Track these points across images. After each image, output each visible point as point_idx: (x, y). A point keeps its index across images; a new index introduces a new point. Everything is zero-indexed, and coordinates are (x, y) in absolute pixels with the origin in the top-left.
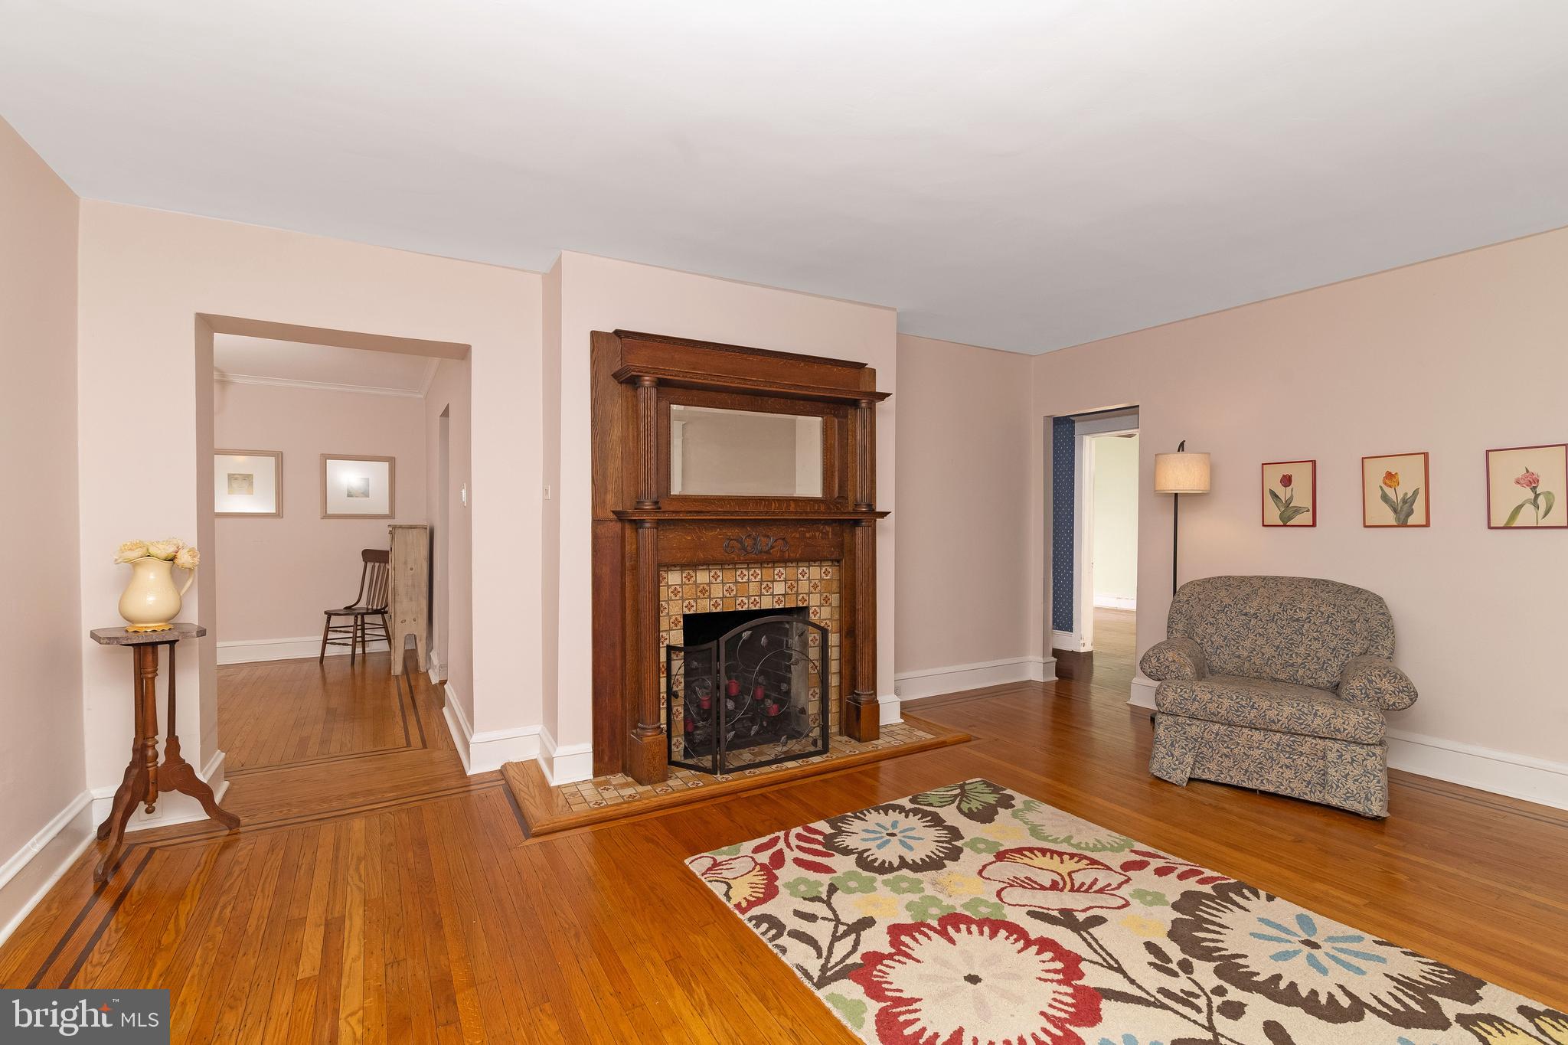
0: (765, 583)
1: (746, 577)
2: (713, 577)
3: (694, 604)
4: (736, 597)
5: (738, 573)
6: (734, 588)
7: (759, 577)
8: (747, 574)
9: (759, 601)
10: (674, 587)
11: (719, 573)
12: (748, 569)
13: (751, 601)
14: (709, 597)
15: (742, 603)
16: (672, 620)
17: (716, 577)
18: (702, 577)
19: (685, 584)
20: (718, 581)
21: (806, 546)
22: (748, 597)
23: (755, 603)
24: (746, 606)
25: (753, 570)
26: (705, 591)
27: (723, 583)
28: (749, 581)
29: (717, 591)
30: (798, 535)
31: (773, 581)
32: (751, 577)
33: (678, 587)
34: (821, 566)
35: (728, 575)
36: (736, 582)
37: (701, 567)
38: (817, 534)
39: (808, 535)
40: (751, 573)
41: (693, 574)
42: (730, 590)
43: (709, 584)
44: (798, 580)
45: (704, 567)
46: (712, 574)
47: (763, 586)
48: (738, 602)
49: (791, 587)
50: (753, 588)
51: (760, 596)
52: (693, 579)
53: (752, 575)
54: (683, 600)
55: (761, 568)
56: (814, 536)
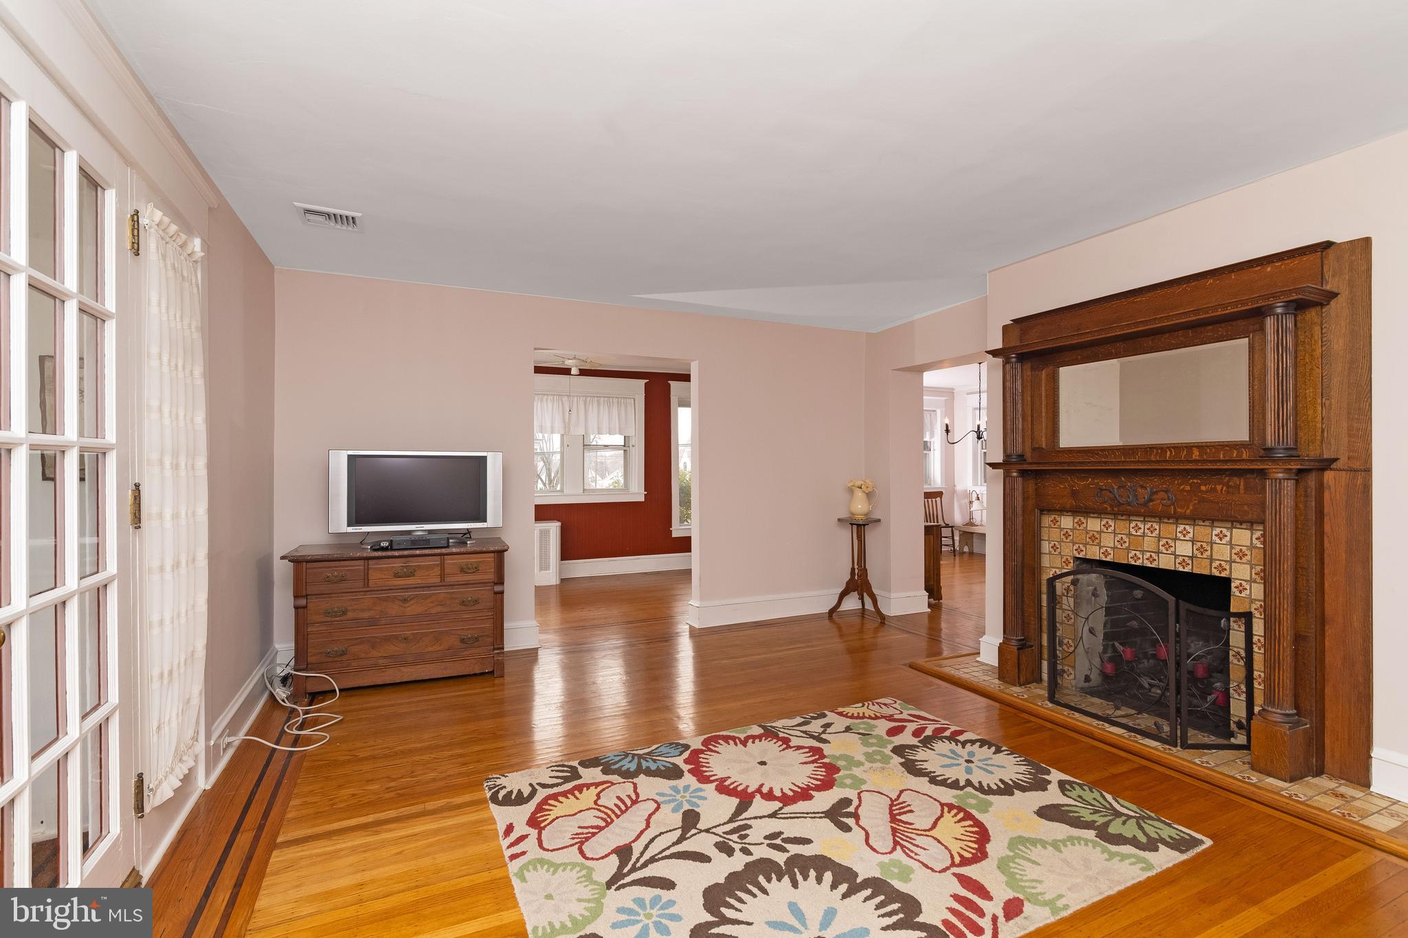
0: (1164, 541)
1: (1142, 531)
2: (1104, 525)
3: (1084, 549)
4: (1128, 549)
5: (1132, 525)
6: (1127, 540)
7: (1157, 532)
8: (1142, 527)
9: (1157, 558)
10: (1066, 530)
11: (1111, 523)
12: (1144, 522)
13: (1145, 557)
14: (1099, 545)
15: (1135, 557)
16: (1063, 560)
17: (1107, 526)
18: (1094, 524)
19: (1076, 529)
20: (1110, 530)
21: (1199, 502)
22: (1143, 552)
23: (1151, 559)
24: (1141, 561)
25: (1150, 524)
26: (1095, 539)
27: (1114, 533)
28: (1144, 535)
29: (1108, 541)
30: (1188, 488)
31: (1176, 539)
32: (1146, 531)
33: (1069, 531)
34: (1251, 529)
35: (1122, 525)
36: (1130, 534)
37: (1092, 515)
38: (1219, 487)
39: (1203, 488)
40: (1147, 526)
41: (1084, 521)
42: (1121, 541)
43: (1100, 532)
44: (1212, 543)
45: (1095, 515)
46: (1103, 523)
47: (1161, 543)
48: (1130, 555)
49: (1202, 550)
50: (1149, 543)
51: (1158, 553)
52: (1084, 525)
53: (1148, 529)
54: (1074, 544)
55: (1160, 522)
56: (1214, 490)
